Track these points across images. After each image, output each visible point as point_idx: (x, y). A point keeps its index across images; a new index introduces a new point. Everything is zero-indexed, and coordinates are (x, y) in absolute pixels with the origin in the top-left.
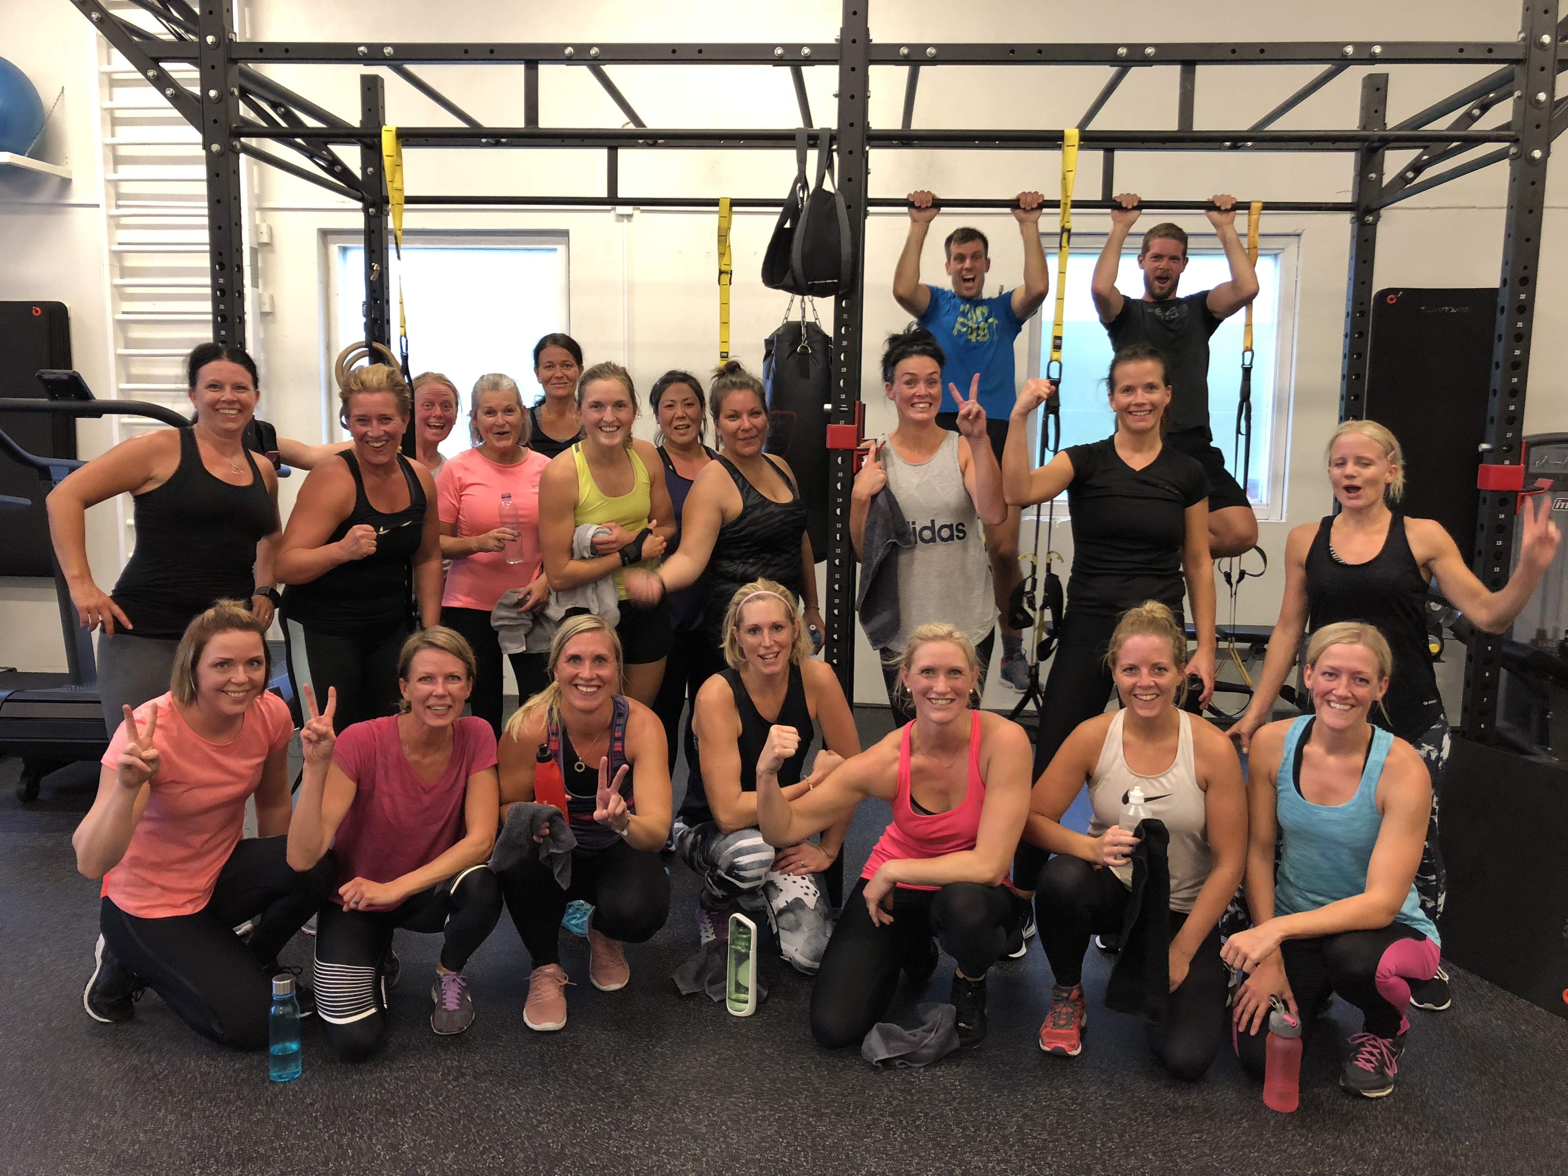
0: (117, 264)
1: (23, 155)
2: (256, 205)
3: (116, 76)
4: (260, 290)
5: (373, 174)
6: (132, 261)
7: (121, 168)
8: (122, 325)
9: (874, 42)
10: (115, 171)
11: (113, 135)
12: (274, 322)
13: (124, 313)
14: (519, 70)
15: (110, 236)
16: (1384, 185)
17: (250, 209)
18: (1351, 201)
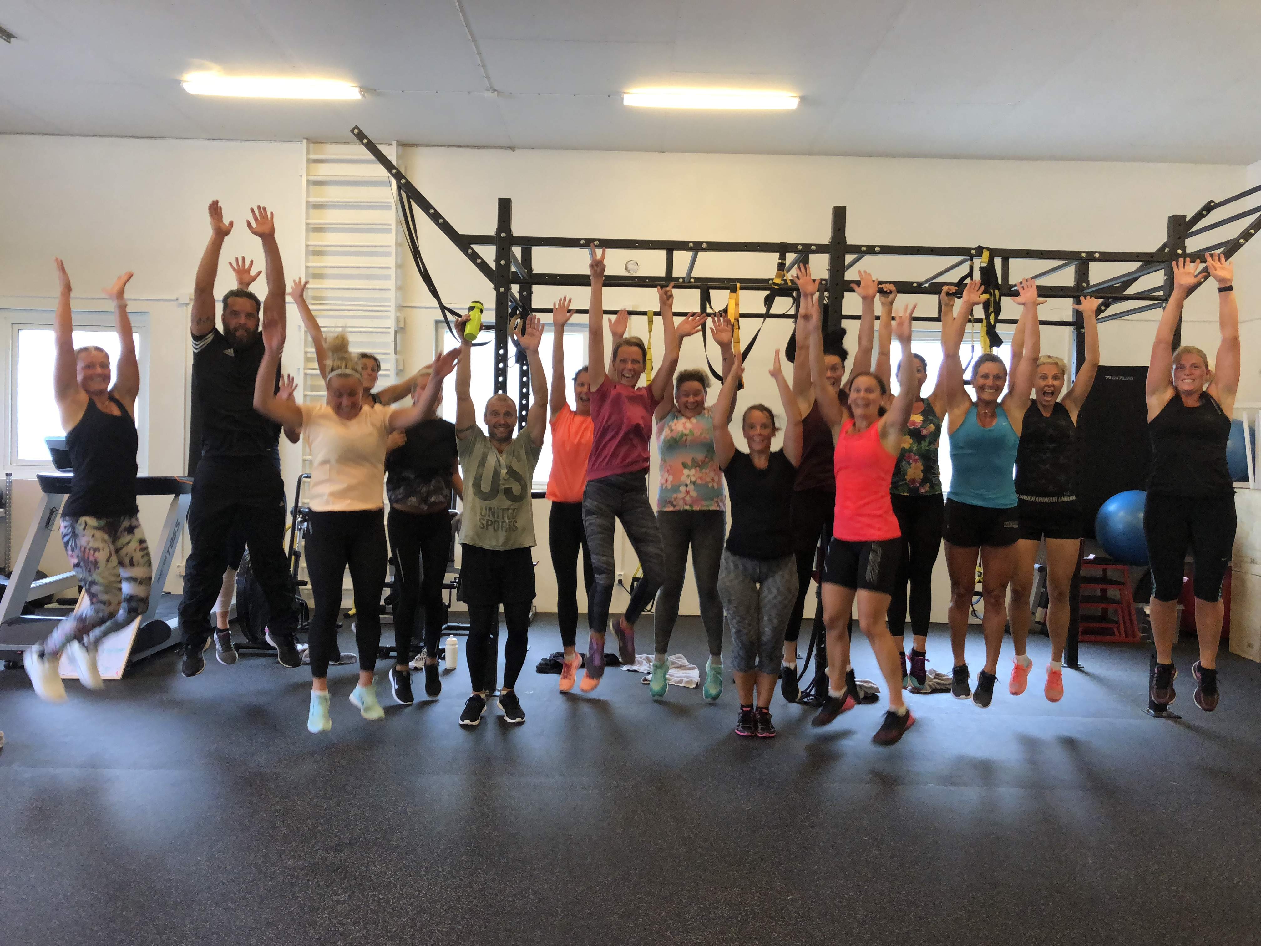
2: (398, 304)
3: (314, 226)
4: (398, 356)
5: (526, 296)
9: (848, 243)
11: (310, 261)
14: (663, 253)
17: (395, 307)
18: (1072, 321)
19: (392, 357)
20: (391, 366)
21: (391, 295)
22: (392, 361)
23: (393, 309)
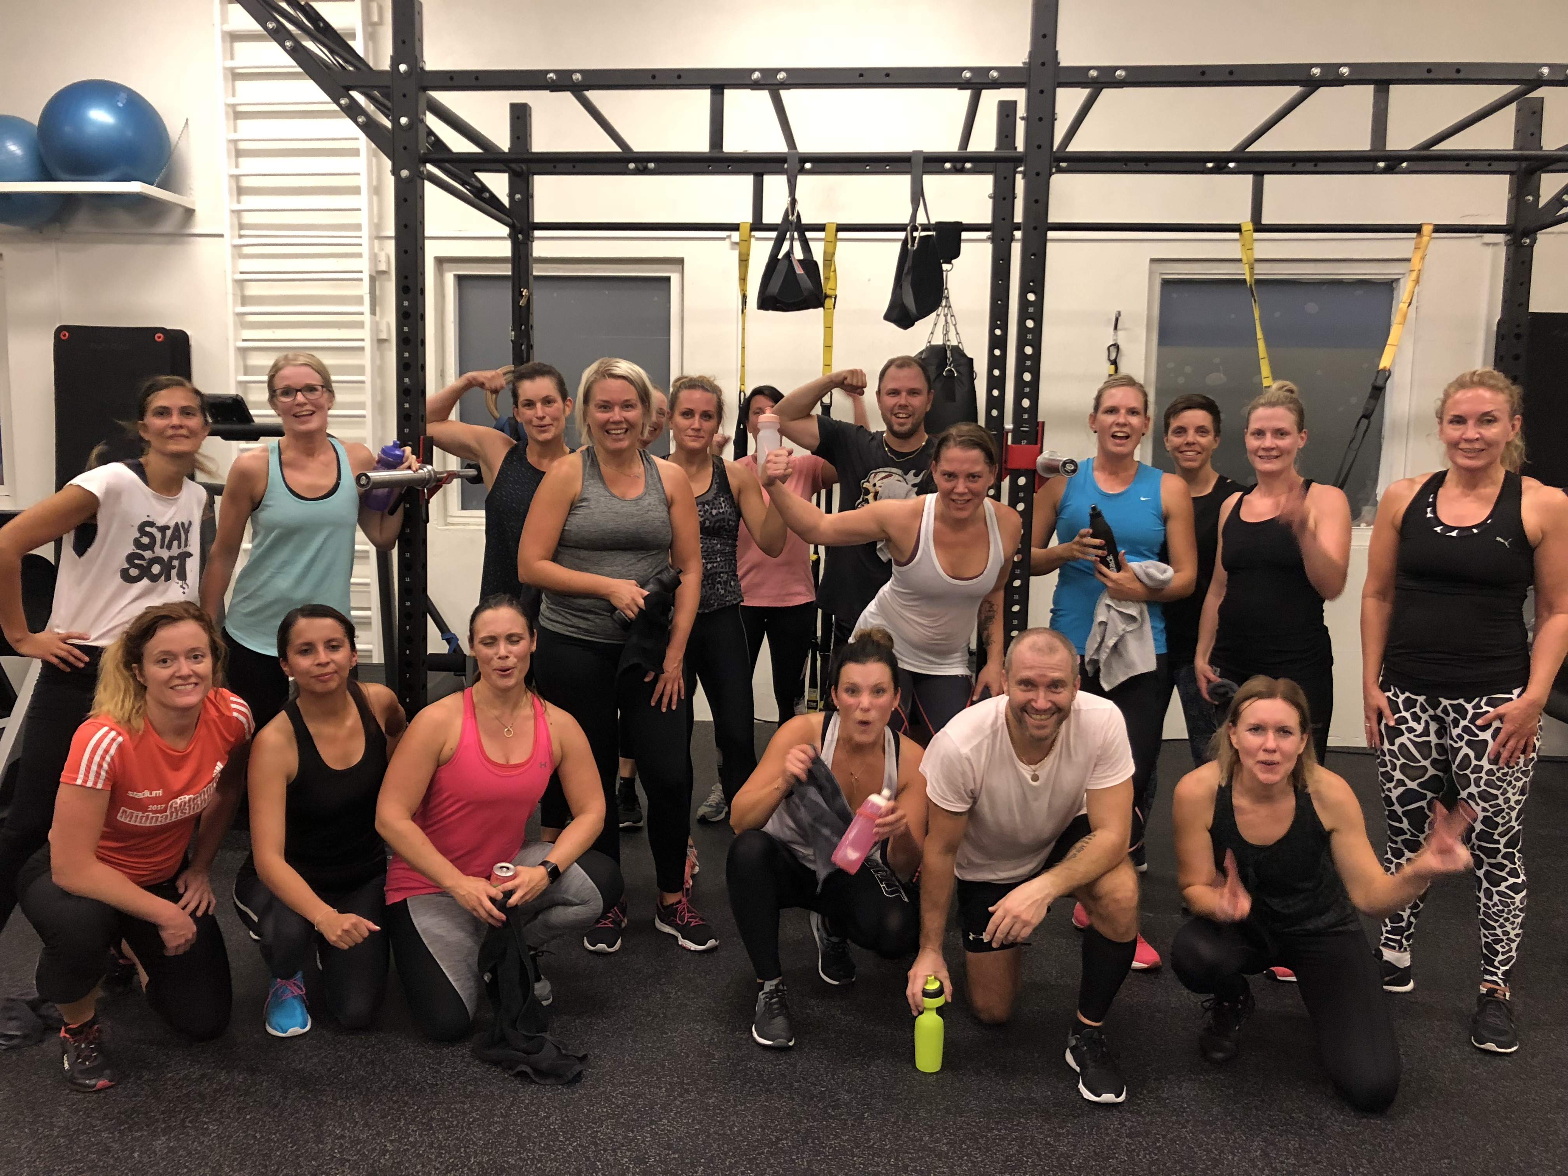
0: (239, 293)
1: (152, 185)
2: (375, 234)
3: (240, 109)
4: (377, 318)
5: (520, 201)
6: (253, 290)
7: (244, 198)
8: (243, 352)
9: (1062, 64)
10: (239, 202)
11: (237, 166)
12: (389, 349)
13: (244, 340)
15: (234, 265)
16: (1540, 206)
17: (370, 238)
18: (1504, 223)
19: (367, 318)
20: (365, 333)
21: (362, 218)
22: (368, 325)
23: (365, 241)
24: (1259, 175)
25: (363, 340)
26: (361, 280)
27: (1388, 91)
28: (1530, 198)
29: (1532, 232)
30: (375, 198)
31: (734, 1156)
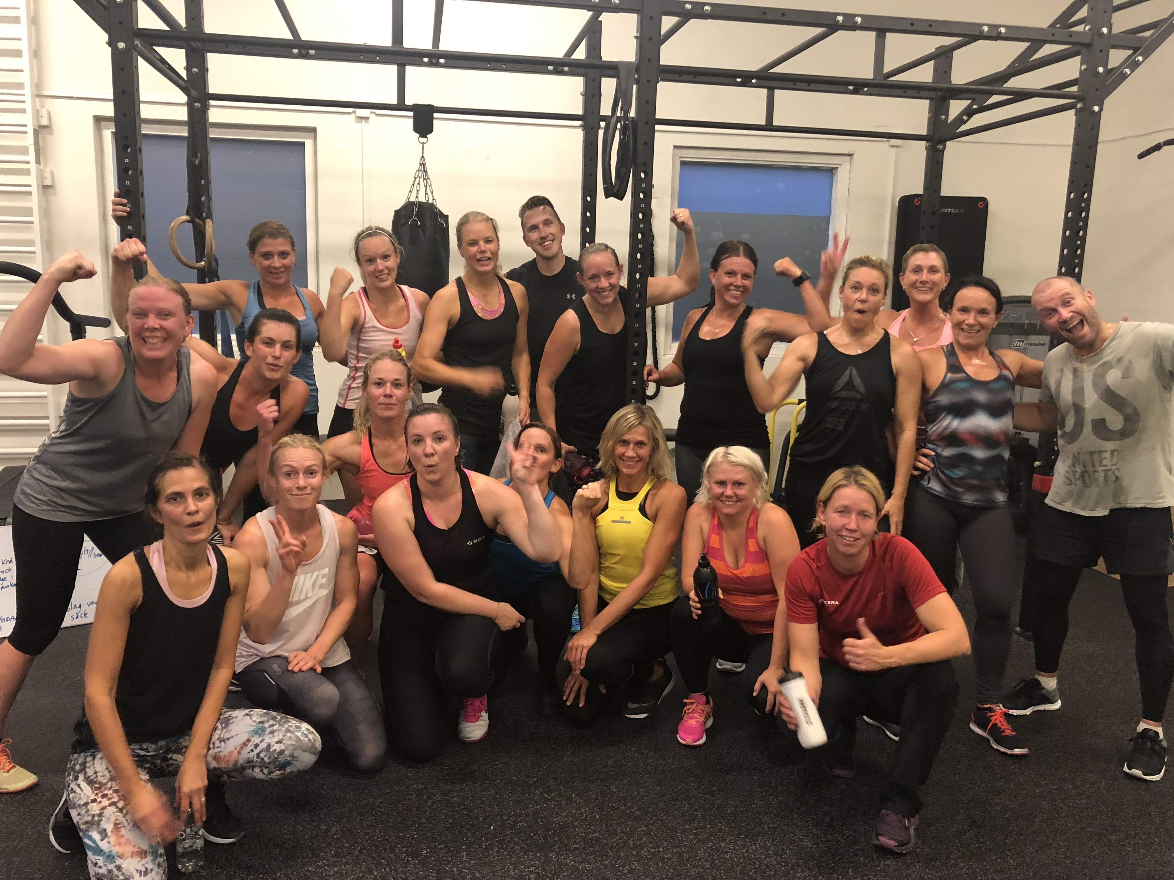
2: (35, 93)
4: (42, 166)
5: (196, 74)
12: (55, 194)
16: (948, 123)
17: (32, 96)
18: (925, 134)
19: (32, 166)
20: (32, 180)
21: (25, 78)
22: (33, 172)
23: (28, 98)
24: (771, 90)
25: (30, 186)
26: (26, 133)
27: (884, 37)
28: (943, 117)
29: (943, 142)
30: (35, 61)
31: (486, 840)
